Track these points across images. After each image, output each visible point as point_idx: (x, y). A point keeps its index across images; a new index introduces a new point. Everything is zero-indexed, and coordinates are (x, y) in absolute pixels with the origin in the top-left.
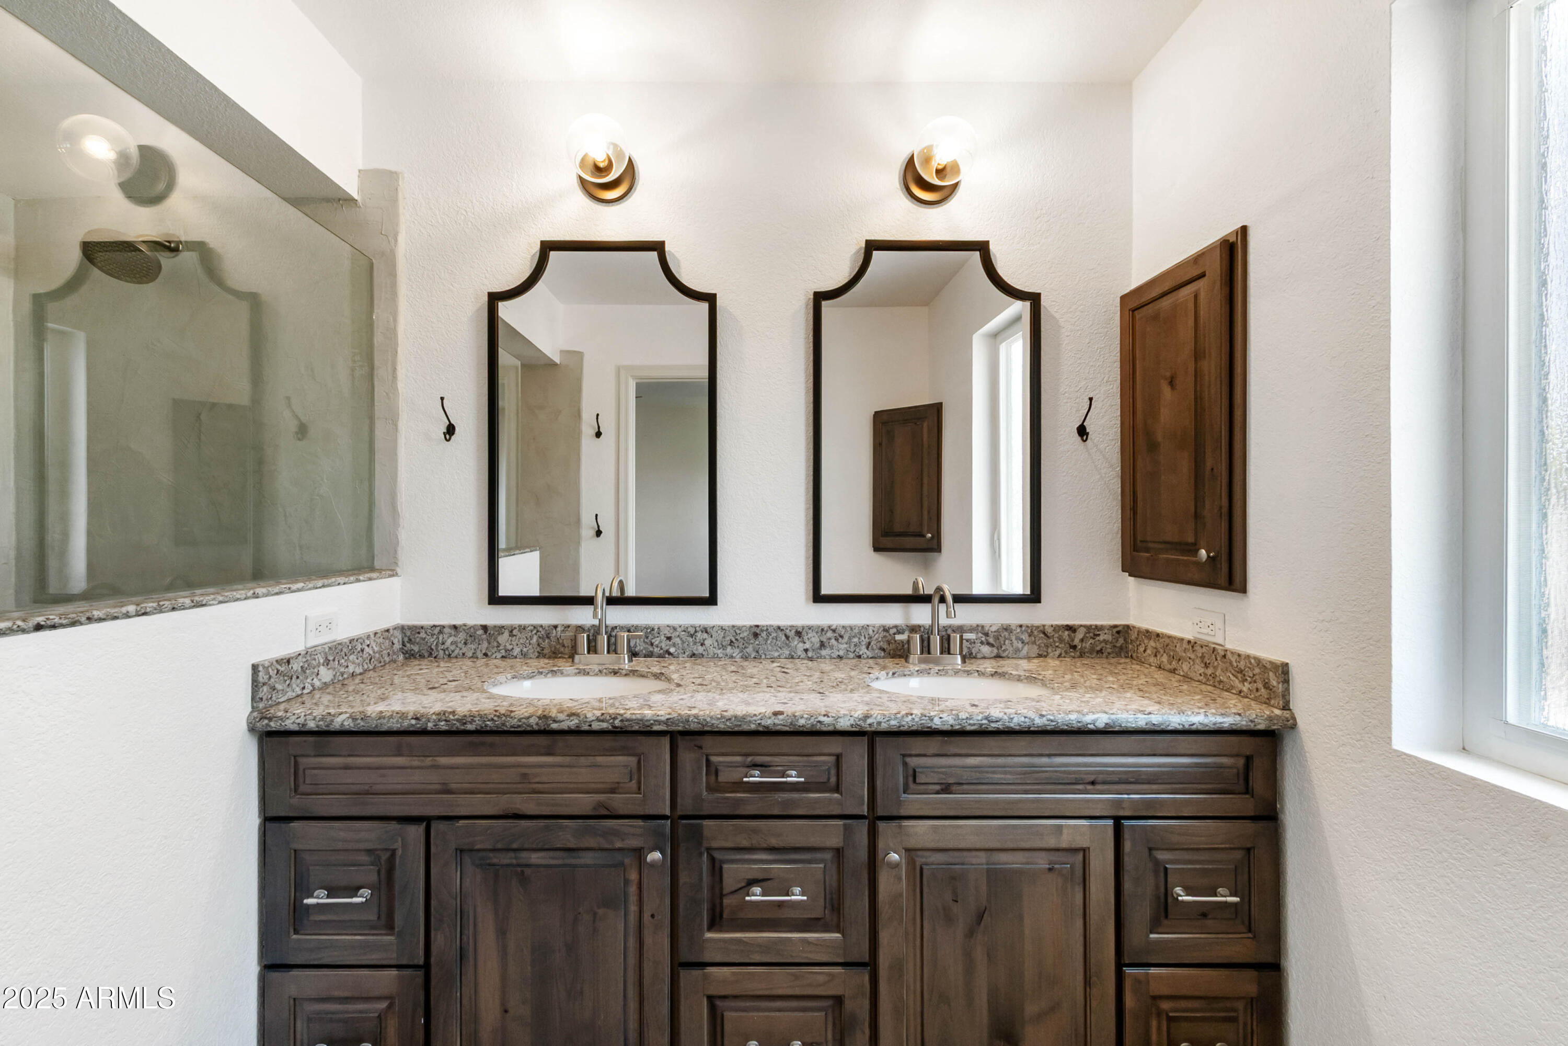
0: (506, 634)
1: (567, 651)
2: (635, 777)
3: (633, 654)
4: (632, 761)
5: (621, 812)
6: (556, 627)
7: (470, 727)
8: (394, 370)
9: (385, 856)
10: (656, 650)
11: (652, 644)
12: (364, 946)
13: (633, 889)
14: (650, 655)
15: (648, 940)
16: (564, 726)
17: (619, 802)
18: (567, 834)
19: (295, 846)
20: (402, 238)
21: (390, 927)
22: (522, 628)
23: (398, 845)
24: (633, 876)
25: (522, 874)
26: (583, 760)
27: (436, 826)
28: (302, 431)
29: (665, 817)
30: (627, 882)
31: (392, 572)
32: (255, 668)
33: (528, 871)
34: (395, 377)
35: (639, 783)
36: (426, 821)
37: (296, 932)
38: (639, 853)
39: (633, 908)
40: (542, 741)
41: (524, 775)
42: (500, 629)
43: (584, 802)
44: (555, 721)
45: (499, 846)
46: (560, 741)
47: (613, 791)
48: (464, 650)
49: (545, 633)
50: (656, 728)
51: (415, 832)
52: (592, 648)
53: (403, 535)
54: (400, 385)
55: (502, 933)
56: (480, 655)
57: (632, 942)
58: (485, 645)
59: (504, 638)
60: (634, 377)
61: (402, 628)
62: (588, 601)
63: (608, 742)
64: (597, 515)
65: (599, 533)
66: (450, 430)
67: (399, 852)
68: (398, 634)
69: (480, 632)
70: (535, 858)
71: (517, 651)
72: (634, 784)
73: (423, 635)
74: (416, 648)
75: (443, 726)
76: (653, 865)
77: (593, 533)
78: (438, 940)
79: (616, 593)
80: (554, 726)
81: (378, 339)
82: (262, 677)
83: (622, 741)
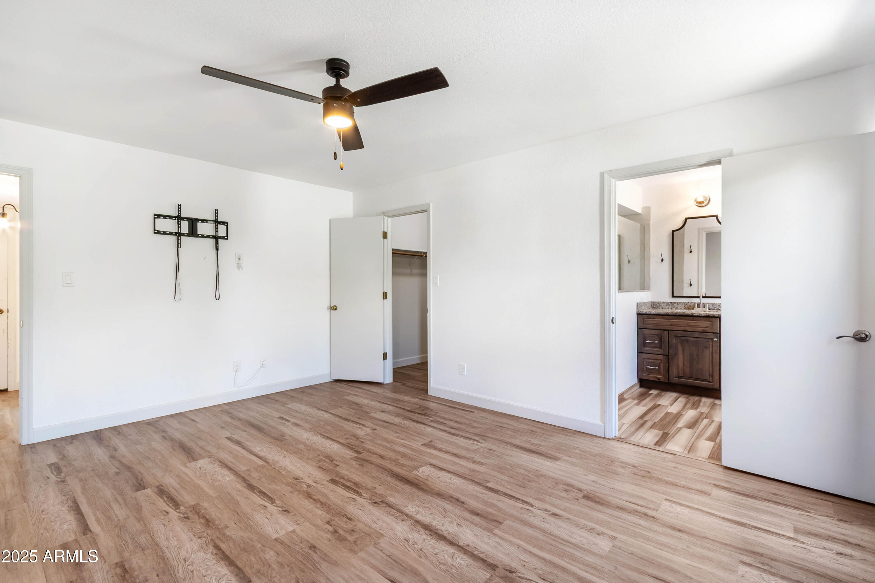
0: (676, 304)
1: (691, 308)
2: (711, 325)
3: (709, 309)
4: (711, 323)
5: (708, 331)
6: (689, 303)
7: (677, 314)
8: (650, 248)
9: (660, 336)
10: (716, 309)
11: (714, 307)
12: (657, 351)
13: (711, 346)
14: (714, 309)
15: (714, 355)
16: (696, 315)
17: (708, 330)
18: (697, 335)
19: (643, 333)
20: (651, 221)
21: (661, 348)
22: (680, 303)
23: (663, 334)
24: (711, 343)
25: (687, 341)
26: (700, 322)
27: (670, 332)
28: (629, 262)
29: (718, 333)
30: (709, 344)
31: (649, 290)
32: (637, 303)
33: (688, 341)
34: (650, 250)
35: (712, 326)
36: (668, 331)
37: (644, 347)
38: (712, 339)
39: (711, 349)
40: (691, 318)
41: (687, 324)
42: (675, 303)
43: (700, 329)
44: (694, 314)
45: (683, 336)
46: (695, 318)
47: (706, 328)
48: (666, 307)
49: (686, 304)
50: (716, 316)
51: (666, 332)
52: (699, 307)
53: (651, 283)
54: (651, 251)
55: (683, 350)
56: (670, 308)
57: (711, 356)
58: (671, 306)
59: (676, 305)
61: (652, 302)
62: (698, 297)
63: (705, 319)
64: (690, 279)
65: (691, 285)
66: (662, 260)
67: (663, 336)
68: (651, 303)
69: (670, 303)
70: (690, 338)
71: (679, 308)
72: (711, 327)
73: (656, 304)
74: (655, 306)
75: (672, 314)
76: (715, 341)
77: (689, 285)
78: (671, 351)
79: (704, 295)
80: (694, 315)
81: (646, 242)
82: (638, 305)
83: (708, 319)
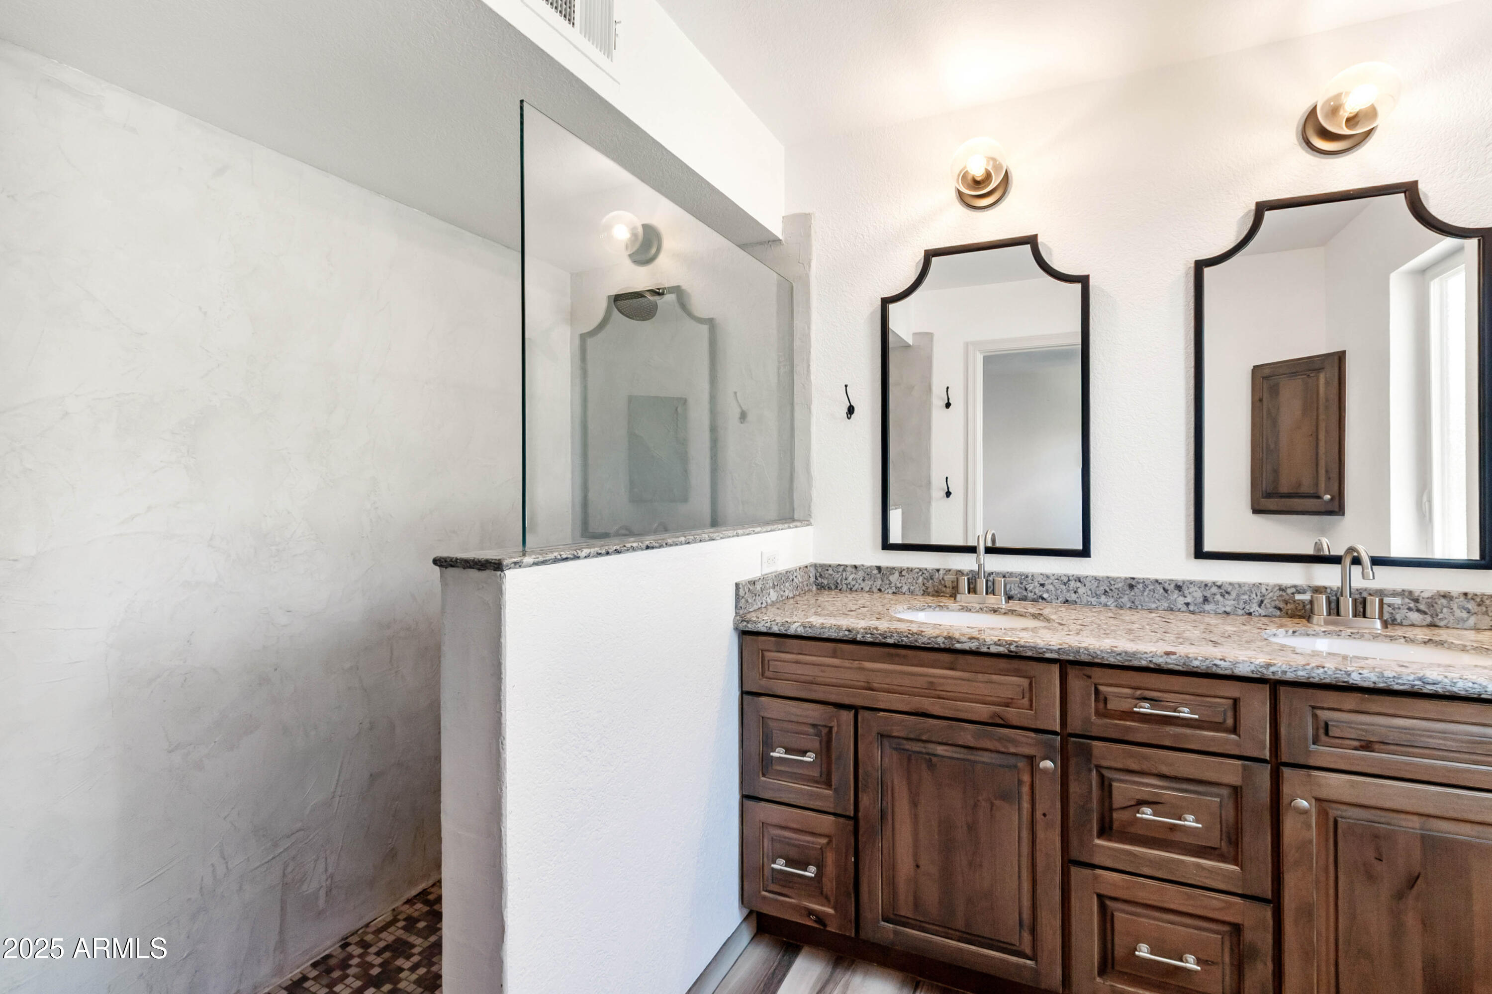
0: (897, 574)
1: (948, 590)
2: (1027, 695)
3: (1010, 598)
4: (1025, 682)
5: (1015, 723)
6: (938, 570)
7: (890, 641)
8: (809, 366)
9: (824, 731)
10: (1030, 595)
11: (1026, 590)
12: (811, 795)
13: (1026, 789)
14: (1024, 599)
15: (1041, 835)
16: (966, 646)
17: (1012, 714)
18: (967, 734)
19: (762, 714)
20: (814, 264)
21: (828, 784)
22: (909, 570)
23: (834, 724)
24: (1026, 778)
25: (931, 761)
26: (980, 676)
27: (862, 714)
28: (743, 416)
29: (1054, 733)
30: (1020, 782)
31: (806, 521)
32: (737, 585)
33: (934, 759)
34: (808, 371)
35: (1031, 701)
36: (855, 709)
37: (764, 775)
38: (1031, 760)
39: (1026, 805)
40: (946, 657)
41: (932, 683)
42: (892, 570)
43: (982, 711)
44: (958, 642)
45: (912, 736)
46: (961, 659)
47: (1007, 705)
48: (863, 585)
49: (930, 575)
50: (1048, 655)
51: (847, 717)
52: (972, 590)
53: (814, 494)
54: (813, 377)
55: (914, 804)
56: (875, 590)
57: (1025, 834)
58: (879, 582)
59: (894, 578)
60: (981, 351)
61: (815, 566)
62: (972, 550)
63: (1003, 664)
64: (947, 478)
65: (948, 494)
66: (851, 410)
67: (835, 730)
68: (812, 570)
69: (875, 572)
70: (940, 750)
71: (905, 589)
72: (1026, 701)
73: (830, 572)
74: (825, 582)
75: (869, 638)
76: (1045, 771)
77: (943, 494)
78: (865, 800)
79: (989, 544)
80: (958, 646)
81: (797, 344)
82: (741, 593)
83: (1016, 664)
